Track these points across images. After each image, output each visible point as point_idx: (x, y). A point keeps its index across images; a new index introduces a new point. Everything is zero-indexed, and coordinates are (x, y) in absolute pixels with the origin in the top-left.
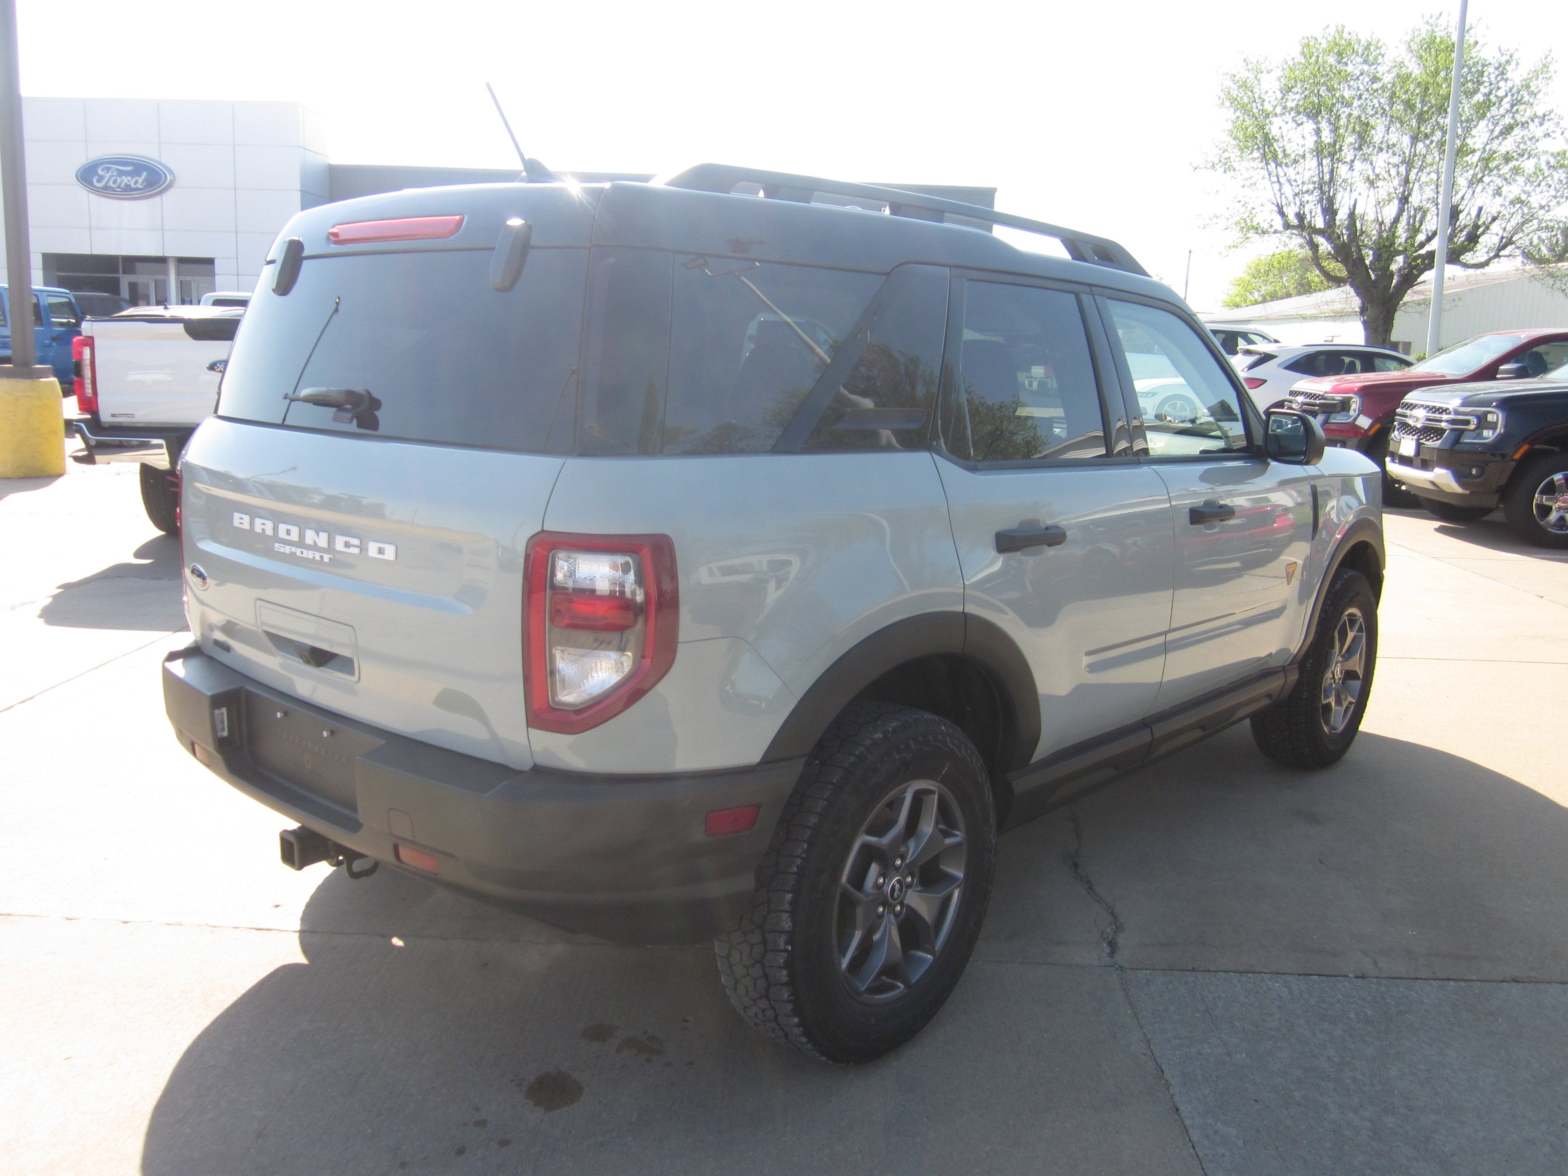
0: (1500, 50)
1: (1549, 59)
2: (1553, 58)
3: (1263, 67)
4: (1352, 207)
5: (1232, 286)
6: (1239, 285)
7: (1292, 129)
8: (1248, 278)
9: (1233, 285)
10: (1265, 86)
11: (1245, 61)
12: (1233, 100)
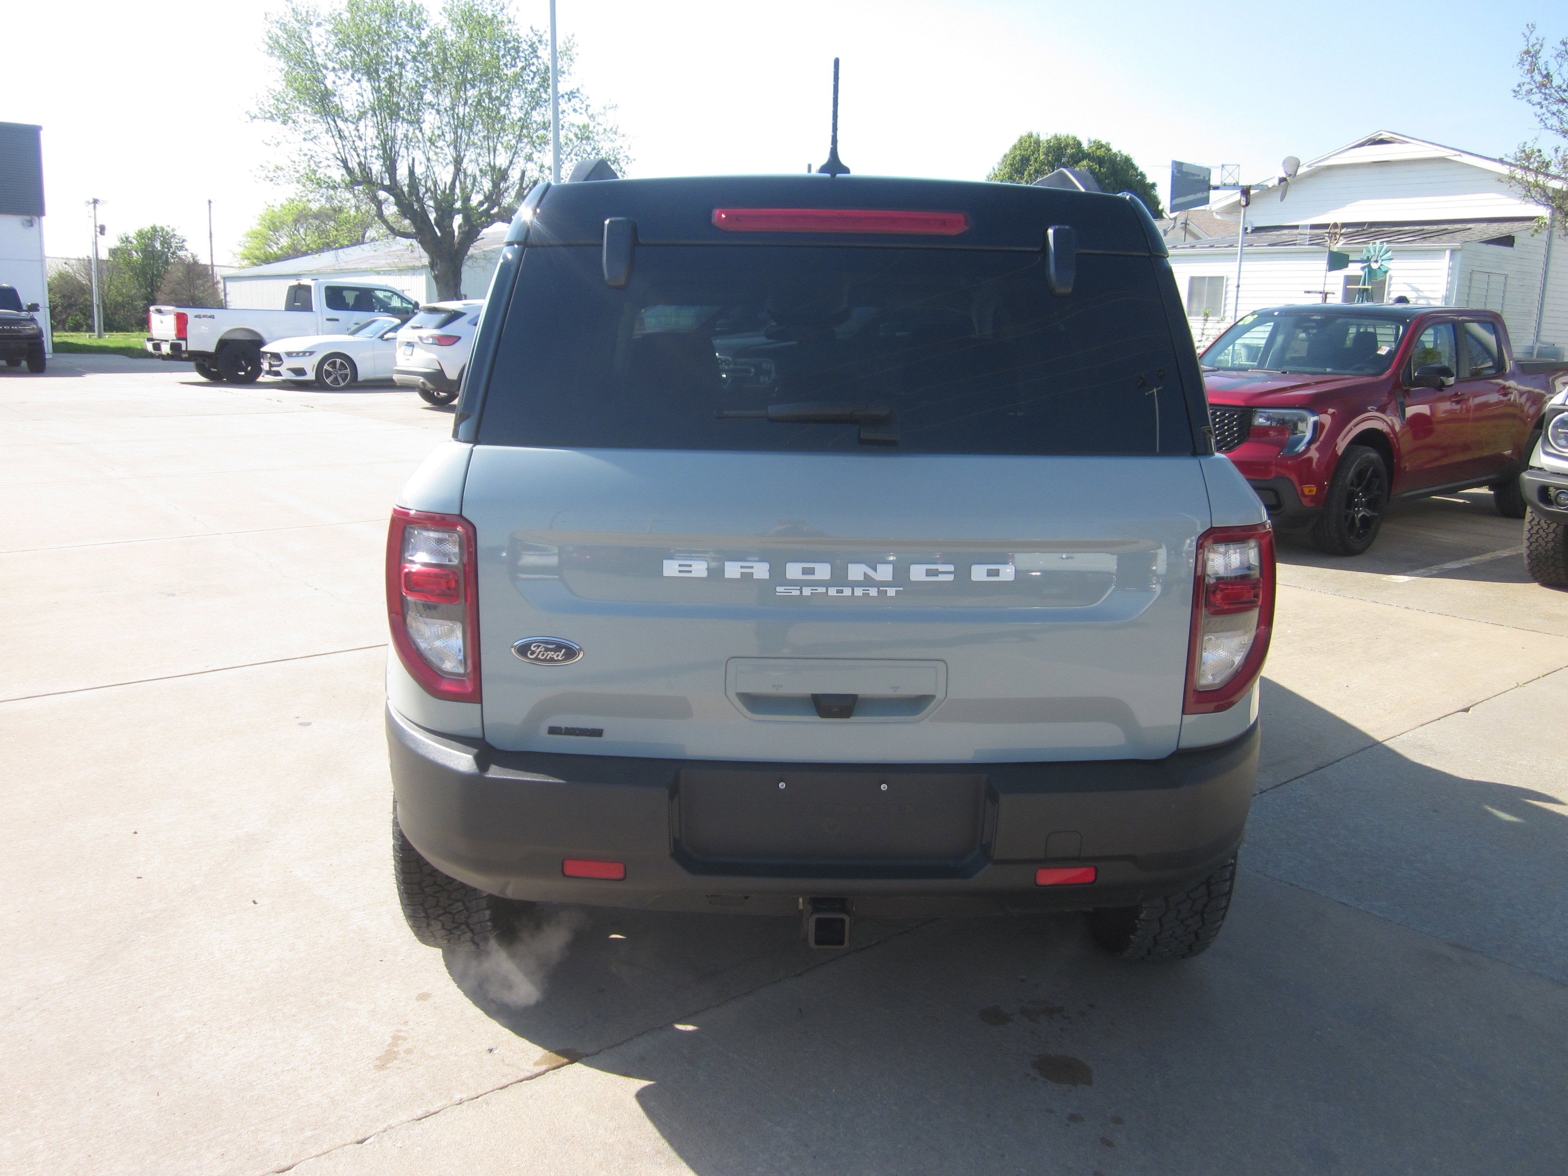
0: (532, 30)
1: (571, 44)
2: (574, 43)
3: (312, 19)
4: (411, 166)
5: (249, 239)
6: (257, 238)
7: (344, 84)
8: (265, 231)
9: (251, 237)
10: (316, 39)
11: (293, 10)
12: (285, 51)
